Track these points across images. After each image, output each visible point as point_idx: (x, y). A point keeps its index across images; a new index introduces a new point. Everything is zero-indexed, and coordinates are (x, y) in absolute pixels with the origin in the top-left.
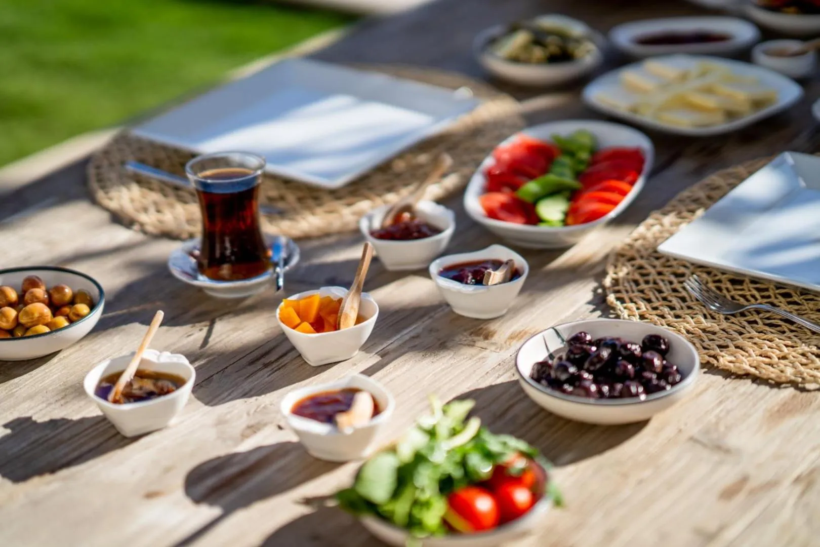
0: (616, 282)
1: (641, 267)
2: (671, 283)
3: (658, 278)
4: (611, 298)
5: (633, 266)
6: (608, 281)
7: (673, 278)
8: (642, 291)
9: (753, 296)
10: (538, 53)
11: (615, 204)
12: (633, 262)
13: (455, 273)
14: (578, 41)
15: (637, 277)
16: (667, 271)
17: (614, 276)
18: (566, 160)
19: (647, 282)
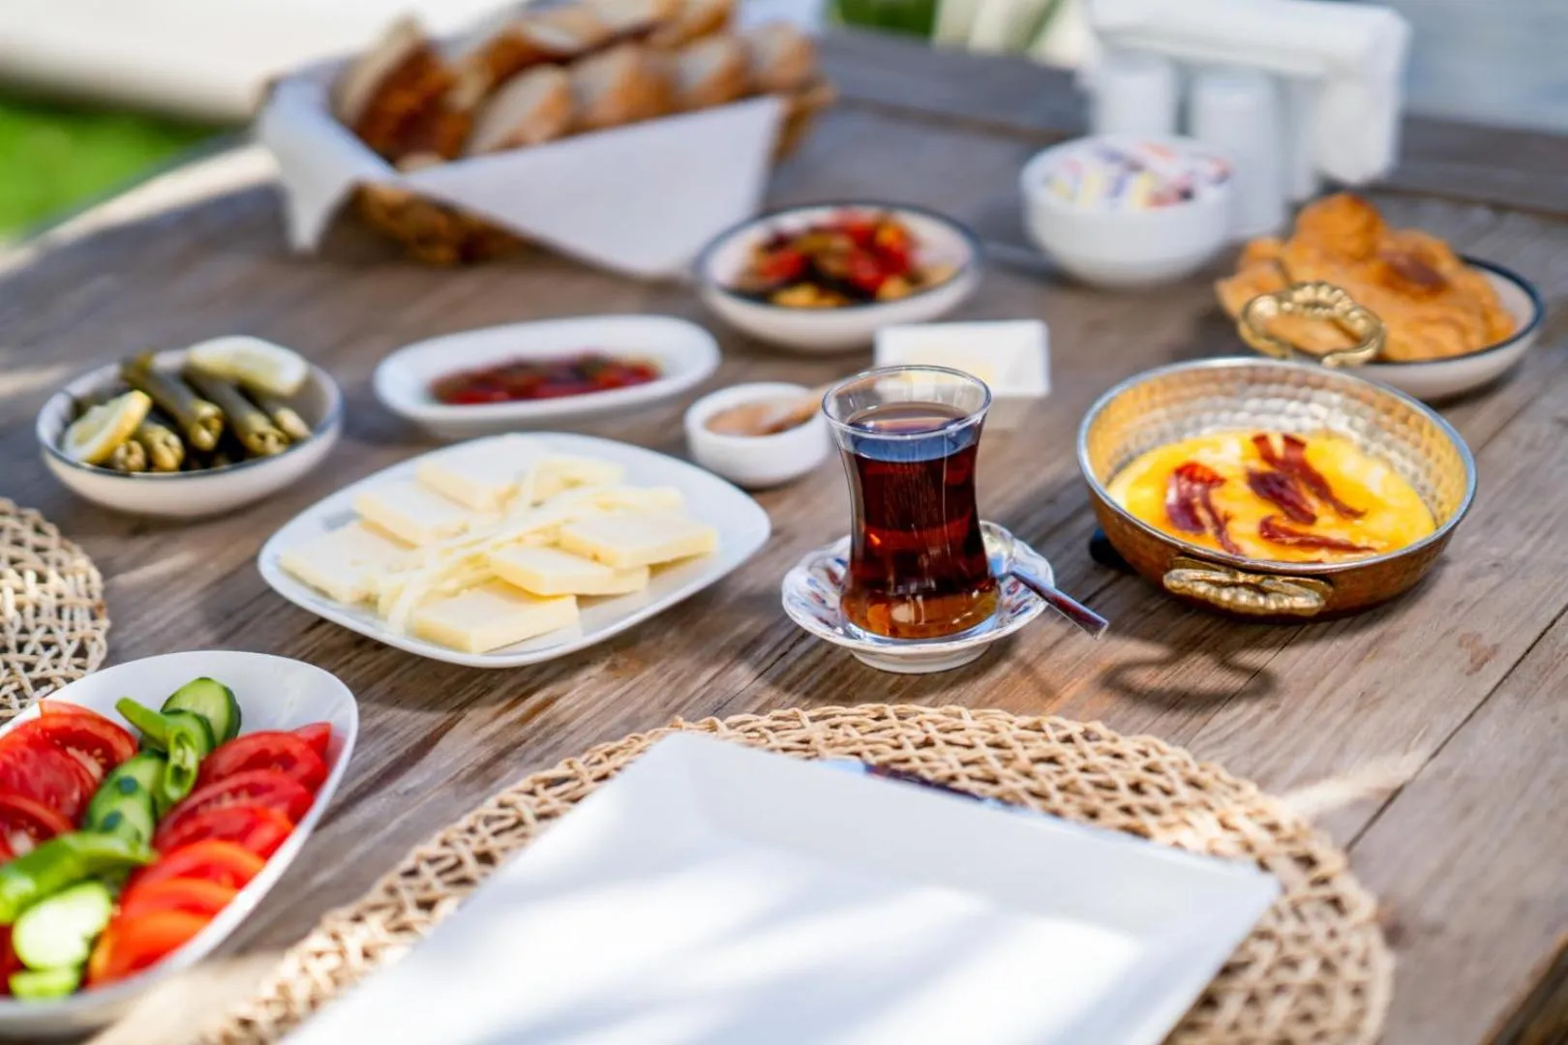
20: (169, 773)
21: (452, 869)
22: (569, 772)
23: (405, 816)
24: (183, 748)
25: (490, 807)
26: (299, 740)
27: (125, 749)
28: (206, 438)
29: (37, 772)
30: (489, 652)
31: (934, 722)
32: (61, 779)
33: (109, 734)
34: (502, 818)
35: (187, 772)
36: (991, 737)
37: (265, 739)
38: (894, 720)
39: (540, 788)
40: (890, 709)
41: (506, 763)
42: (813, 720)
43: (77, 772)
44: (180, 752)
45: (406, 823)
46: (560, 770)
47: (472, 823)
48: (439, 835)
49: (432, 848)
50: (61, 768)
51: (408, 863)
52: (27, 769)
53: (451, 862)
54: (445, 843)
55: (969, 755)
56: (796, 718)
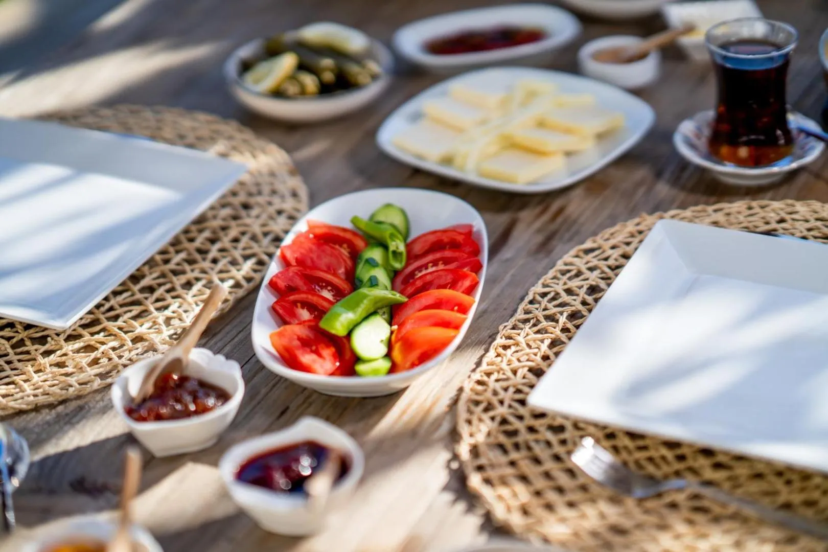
0: (475, 451)
1: (504, 421)
2: (549, 444)
3: (530, 437)
4: (475, 481)
5: (493, 419)
6: (464, 450)
7: (550, 436)
8: (513, 464)
9: (663, 458)
10: (310, 81)
11: (457, 327)
12: (491, 413)
13: (256, 474)
14: (357, 59)
15: (502, 439)
16: (541, 425)
17: (472, 441)
18: (376, 254)
19: (517, 446)
20: (390, 255)
21: (554, 299)
22: (595, 245)
23: (512, 272)
24: (395, 241)
25: (560, 265)
26: (461, 234)
27: (360, 243)
28: (329, 77)
29: (319, 257)
30: (530, 184)
31: (782, 209)
32: (334, 261)
33: (348, 236)
34: (569, 271)
35: (401, 254)
36: (816, 216)
37: (439, 234)
38: (757, 210)
39: (581, 254)
40: (754, 204)
41: (554, 242)
42: (715, 211)
43: (341, 256)
44: (394, 243)
45: (513, 275)
46: (588, 245)
47: (554, 274)
48: (541, 282)
49: (539, 288)
50: (332, 255)
51: (530, 297)
52: (314, 256)
53: (552, 294)
54: (545, 286)
55: (808, 225)
56: (704, 211)
